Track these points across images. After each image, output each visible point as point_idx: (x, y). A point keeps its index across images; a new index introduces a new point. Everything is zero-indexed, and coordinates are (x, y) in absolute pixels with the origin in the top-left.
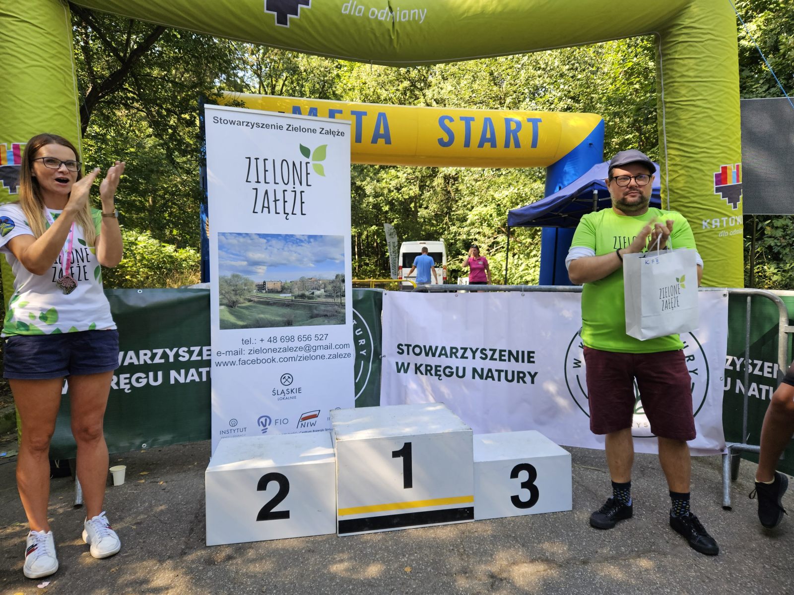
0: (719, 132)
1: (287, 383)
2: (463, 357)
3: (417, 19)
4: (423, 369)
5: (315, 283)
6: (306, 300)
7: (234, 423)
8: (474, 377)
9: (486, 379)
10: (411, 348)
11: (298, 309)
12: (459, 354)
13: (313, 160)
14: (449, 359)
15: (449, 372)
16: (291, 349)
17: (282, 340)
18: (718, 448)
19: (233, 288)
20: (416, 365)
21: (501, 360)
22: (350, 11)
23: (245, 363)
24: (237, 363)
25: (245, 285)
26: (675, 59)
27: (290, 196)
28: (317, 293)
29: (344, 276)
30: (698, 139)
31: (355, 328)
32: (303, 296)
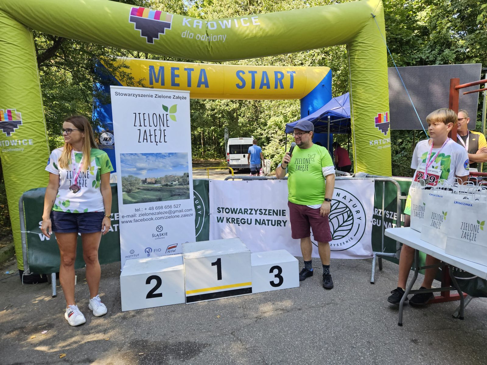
0: (377, 96)
1: (160, 230)
2: (250, 214)
3: (221, 40)
4: (230, 220)
5: (173, 178)
6: (169, 187)
7: (132, 252)
8: (256, 224)
9: (262, 225)
10: (224, 210)
11: (165, 192)
12: (249, 212)
13: (170, 113)
14: (243, 214)
15: (244, 222)
16: (161, 213)
17: (157, 209)
18: (370, 255)
19: (129, 183)
20: (227, 218)
21: (269, 215)
22: (186, 36)
23: (137, 221)
24: (133, 221)
25: (136, 180)
26: (355, 58)
27: (158, 133)
28: (174, 183)
29: (188, 174)
30: (366, 100)
31: (195, 200)
32: (167, 185)
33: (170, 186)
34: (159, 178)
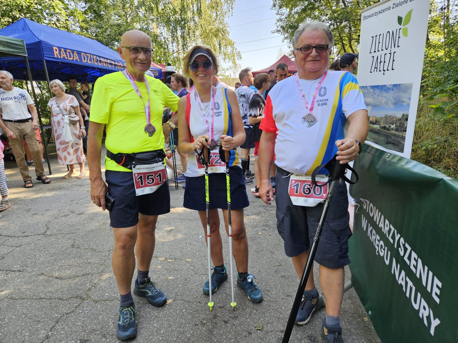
28: (392, 127)
32: (385, 128)
33: (388, 130)
34: (379, 117)
